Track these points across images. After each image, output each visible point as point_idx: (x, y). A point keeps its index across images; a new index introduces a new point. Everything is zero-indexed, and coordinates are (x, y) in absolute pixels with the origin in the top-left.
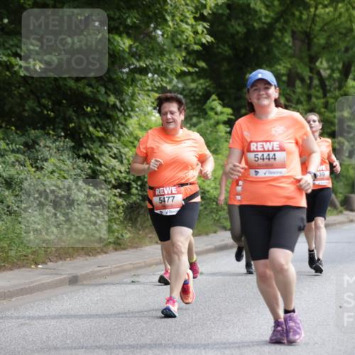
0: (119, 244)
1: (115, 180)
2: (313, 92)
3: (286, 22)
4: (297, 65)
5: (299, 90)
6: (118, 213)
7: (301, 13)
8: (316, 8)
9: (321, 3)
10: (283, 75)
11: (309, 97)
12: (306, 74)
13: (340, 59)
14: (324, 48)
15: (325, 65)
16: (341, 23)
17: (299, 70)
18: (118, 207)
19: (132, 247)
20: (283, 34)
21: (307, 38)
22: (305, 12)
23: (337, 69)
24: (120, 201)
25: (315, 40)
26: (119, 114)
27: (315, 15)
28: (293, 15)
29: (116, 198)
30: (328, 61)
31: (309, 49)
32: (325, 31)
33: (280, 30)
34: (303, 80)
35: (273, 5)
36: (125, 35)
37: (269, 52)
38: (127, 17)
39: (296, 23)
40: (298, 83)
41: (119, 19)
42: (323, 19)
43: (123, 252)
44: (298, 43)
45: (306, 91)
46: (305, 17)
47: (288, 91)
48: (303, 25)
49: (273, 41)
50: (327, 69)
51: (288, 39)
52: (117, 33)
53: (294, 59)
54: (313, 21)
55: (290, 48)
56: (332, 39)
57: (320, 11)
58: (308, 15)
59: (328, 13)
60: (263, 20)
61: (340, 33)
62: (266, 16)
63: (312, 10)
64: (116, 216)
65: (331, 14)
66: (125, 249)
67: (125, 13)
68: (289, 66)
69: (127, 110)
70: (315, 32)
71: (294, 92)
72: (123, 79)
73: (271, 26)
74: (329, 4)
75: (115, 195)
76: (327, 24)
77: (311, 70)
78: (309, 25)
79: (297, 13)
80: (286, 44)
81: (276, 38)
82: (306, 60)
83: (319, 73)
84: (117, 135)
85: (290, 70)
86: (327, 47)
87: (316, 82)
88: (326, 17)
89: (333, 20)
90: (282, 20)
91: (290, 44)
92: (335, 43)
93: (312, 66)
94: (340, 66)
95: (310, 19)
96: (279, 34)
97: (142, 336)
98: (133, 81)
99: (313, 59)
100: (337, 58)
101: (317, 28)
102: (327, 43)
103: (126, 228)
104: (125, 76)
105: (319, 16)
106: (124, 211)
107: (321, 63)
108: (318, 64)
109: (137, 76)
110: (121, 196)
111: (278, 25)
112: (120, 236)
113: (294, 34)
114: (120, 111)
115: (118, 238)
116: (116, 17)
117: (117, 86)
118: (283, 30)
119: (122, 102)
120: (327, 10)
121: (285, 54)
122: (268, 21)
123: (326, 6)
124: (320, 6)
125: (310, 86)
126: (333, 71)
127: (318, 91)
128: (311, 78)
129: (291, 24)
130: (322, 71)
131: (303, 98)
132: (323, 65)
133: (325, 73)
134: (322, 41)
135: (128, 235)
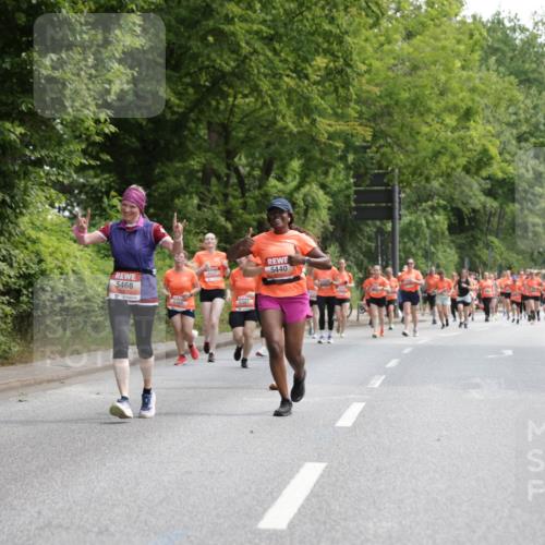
0: (6, 358)
1: (4, 285)
2: (230, 190)
3: (201, 112)
4: (214, 161)
5: (215, 189)
6: (5, 323)
7: (218, 103)
8: (235, 98)
9: (241, 92)
10: (198, 171)
11: (226, 196)
12: (223, 170)
13: (261, 155)
14: (243, 142)
15: (244, 161)
16: (263, 115)
17: (215, 167)
18: (6, 316)
19: (21, 362)
20: (197, 126)
21: (225, 131)
22: (222, 102)
23: (258, 166)
24: (8, 309)
25: (234, 133)
26: (9, 211)
27: (234, 105)
28: (209, 104)
29: (4, 307)
30: (247, 157)
31: (226, 143)
32: (244, 123)
33: (194, 121)
34: (219, 178)
35: (187, 94)
36: (17, 123)
37: (181, 145)
38: (22, 102)
39: (212, 113)
40: (214, 180)
41: (12, 103)
42: (243, 110)
43: (12, 367)
44: (215, 136)
45: (222, 189)
46: (222, 107)
47: (202, 190)
48: (220, 116)
49: (186, 133)
50: (247, 166)
51: (203, 132)
52: (8, 120)
53: (209, 154)
54: (232, 112)
55: (205, 140)
56: (252, 133)
57: (240, 101)
58: (227, 105)
59: (248, 104)
60: (176, 109)
61: (262, 126)
62: (178, 106)
63: (231, 99)
64: (4, 326)
65: (252, 105)
66: (12, 364)
67: (19, 98)
68: (203, 161)
69: (19, 207)
70: (233, 125)
71: (209, 191)
72: (15, 172)
73: (184, 117)
74: (250, 93)
75: (3, 303)
76: (247, 116)
77: (228, 167)
78: (227, 116)
79: (214, 103)
80: (200, 137)
81: (190, 129)
82: (224, 155)
83: (237, 171)
84: (7, 235)
85: (204, 165)
86: (247, 141)
87: (234, 180)
88: (246, 108)
89: (254, 111)
90: (196, 111)
91: (206, 137)
92: (256, 138)
93: (230, 162)
94: (261, 162)
95: (229, 109)
96: (192, 125)
97: (28, 462)
98: (26, 174)
99: (230, 154)
100: (257, 155)
101: (236, 120)
102: (247, 137)
103: (14, 341)
104: (17, 168)
105: (238, 107)
106: (13, 321)
107: (240, 159)
108: (236, 160)
109: (30, 168)
110: (9, 304)
111: (192, 115)
112: (7, 349)
113: (210, 125)
114: (11, 208)
115: (4, 351)
116: (9, 102)
117: (7, 180)
118: (198, 121)
119: (12, 197)
120: (247, 100)
121: (199, 147)
122: (180, 110)
123: (245, 96)
124: (240, 96)
125: (226, 185)
126: (252, 168)
127: (236, 190)
128: (228, 176)
129: (207, 114)
130: (241, 168)
131: (219, 198)
132: (241, 161)
133: (244, 171)
134: (241, 135)
135: (16, 349)
